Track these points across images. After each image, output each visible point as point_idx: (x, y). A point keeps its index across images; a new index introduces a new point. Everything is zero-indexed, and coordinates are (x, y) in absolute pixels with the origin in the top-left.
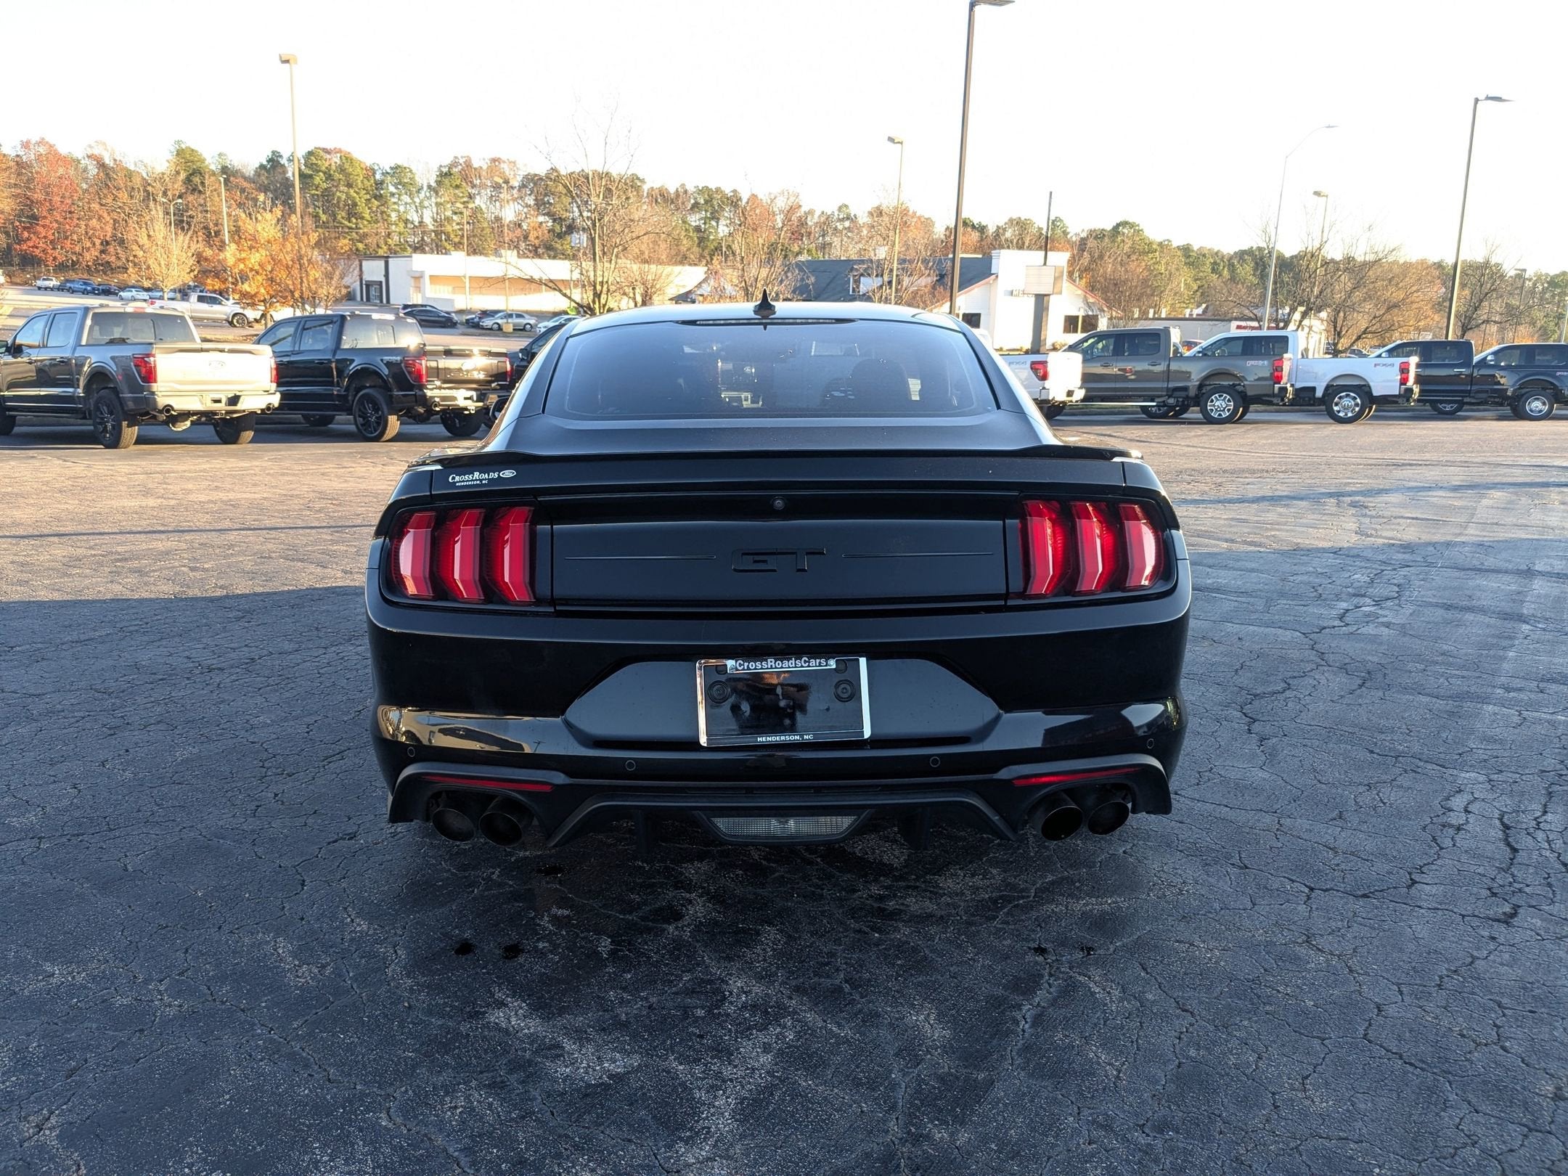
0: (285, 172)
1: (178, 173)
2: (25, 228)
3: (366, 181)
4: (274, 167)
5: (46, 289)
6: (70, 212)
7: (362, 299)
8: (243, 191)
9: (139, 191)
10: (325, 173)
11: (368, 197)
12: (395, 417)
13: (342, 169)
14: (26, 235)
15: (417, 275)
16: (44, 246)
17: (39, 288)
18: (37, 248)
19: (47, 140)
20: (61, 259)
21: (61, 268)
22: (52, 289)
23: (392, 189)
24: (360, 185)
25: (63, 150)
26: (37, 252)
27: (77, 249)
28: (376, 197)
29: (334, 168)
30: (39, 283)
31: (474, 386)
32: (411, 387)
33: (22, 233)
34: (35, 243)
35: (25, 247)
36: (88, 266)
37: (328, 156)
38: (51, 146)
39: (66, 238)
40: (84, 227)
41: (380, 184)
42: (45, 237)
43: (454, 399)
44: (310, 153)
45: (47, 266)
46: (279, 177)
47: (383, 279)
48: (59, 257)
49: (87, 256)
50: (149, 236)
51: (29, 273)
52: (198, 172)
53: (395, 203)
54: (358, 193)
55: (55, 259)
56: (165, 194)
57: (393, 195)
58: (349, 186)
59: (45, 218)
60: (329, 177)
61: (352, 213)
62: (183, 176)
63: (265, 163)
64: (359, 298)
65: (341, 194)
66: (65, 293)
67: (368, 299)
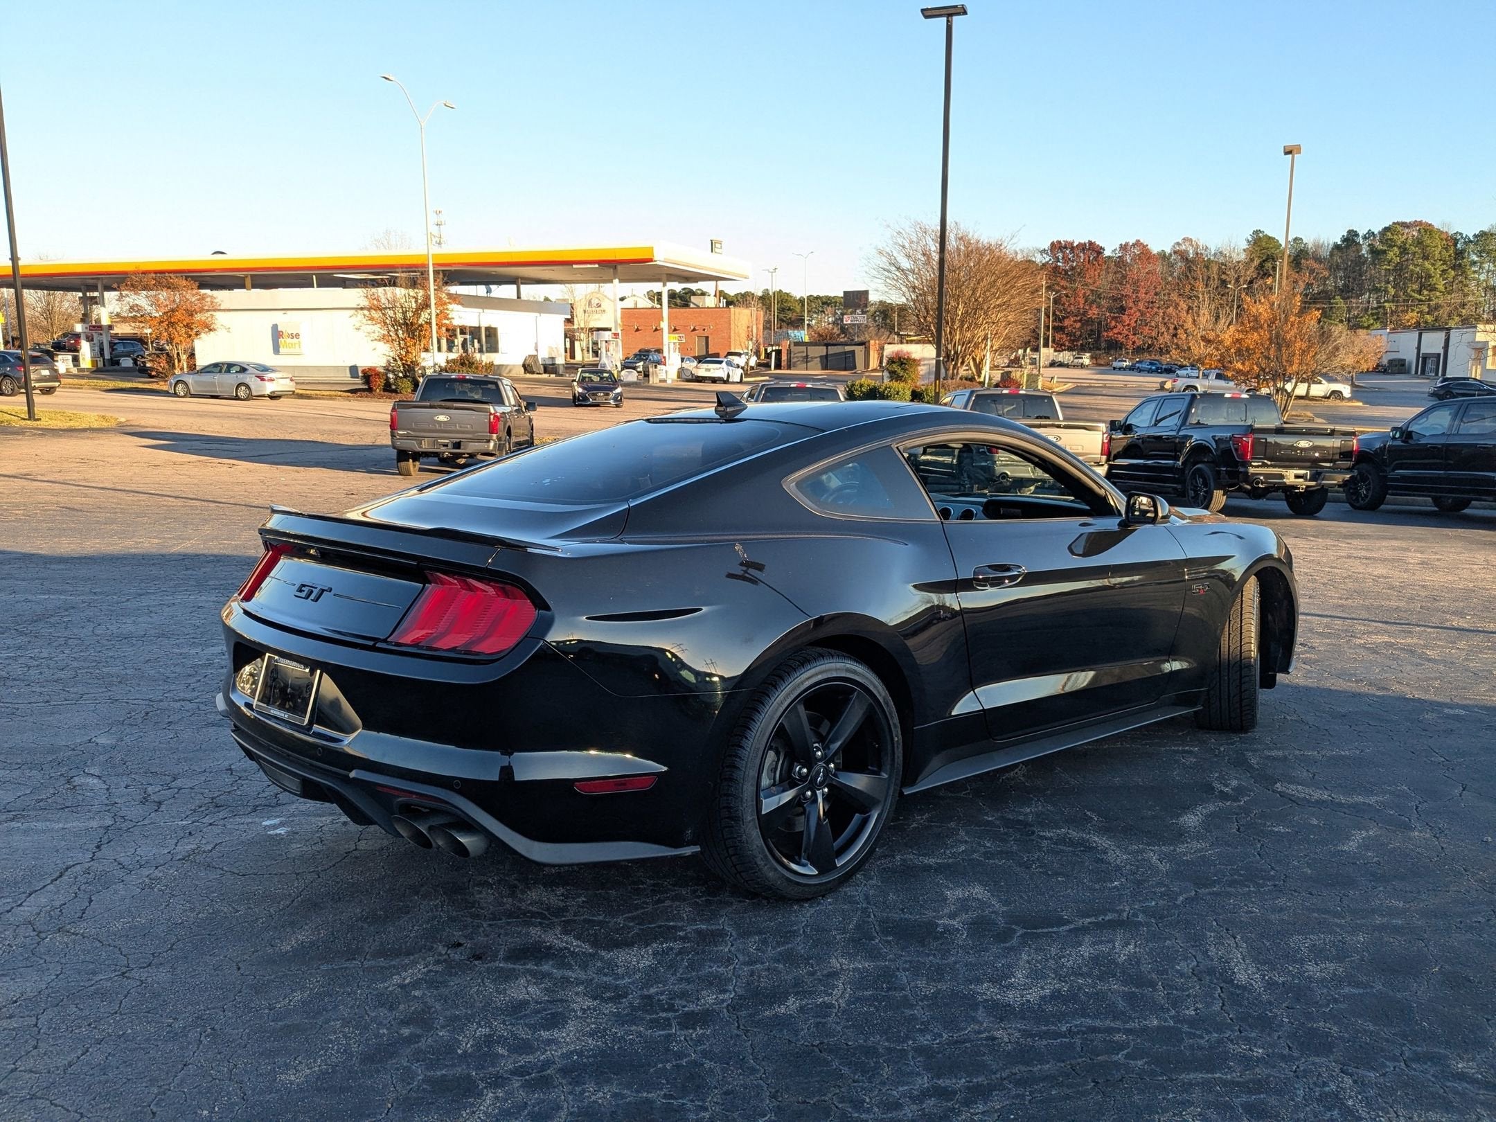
0: (1359, 250)
1: (1252, 260)
2: (1113, 318)
3: (1444, 252)
4: (1347, 247)
5: (1120, 369)
6: (1152, 303)
7: (1416, 372)
8: (1312, 271)
9: (1214, 280)
10: (1400, 248)
11: (1445, 267)
12: (1221, 492)
13: (1419, 242)
14: (1113, 323)
15: (1479, 346)
16: (1127, 332)
17: (1114, 368)
18: (1121, 334)
19: (1142, 241)
20: (1139, 343)
21: (1138, 350)
22: (1124, 369)
23: (1475, 258)
24: (1437, 256)
25: (1155, 249)
26: (1120, 338)
27: (1153, 334)
28: (1454, 268)
29: (1410, 241)
30: (1115, 364)
31: (1309, 464)
32: (1236, 464)
33: (1111, 322)
34: (1118, 331)
35: (1111, 334)
36: (1160, 348)
37: (1407, 231)
38: (1144, 246)
39: (1146, 325)
40: (1162, 314)
41: (1460, 254)
42: (1129, 325)
43: (1282, 477)
44: (1386, 229)
45: (1127, 349)
46: (1352, 255)
47: (1442, 352)
48: (1137, 341)
49: (1161, 340)
50: (1194, 321)
51: (1111, 356)
52: (1271, 258)
53: (1475, 272)
54: (1433, 265)
55: (1134, 343)
56: (1237, 280)
57: (1474, 263)
58: (1425, 258)
59: (1131, 308)
60: (1404, 250)
61: (1425, 284)
62: (1256, 262)
63: (1339, 243)
64: (1413, 372)
65: (1416, 267)
66: (1135, 372)
67: (1423, 372)
